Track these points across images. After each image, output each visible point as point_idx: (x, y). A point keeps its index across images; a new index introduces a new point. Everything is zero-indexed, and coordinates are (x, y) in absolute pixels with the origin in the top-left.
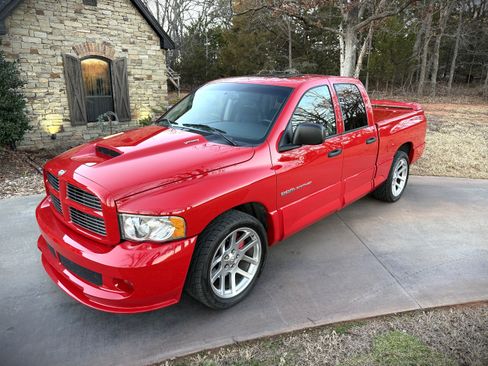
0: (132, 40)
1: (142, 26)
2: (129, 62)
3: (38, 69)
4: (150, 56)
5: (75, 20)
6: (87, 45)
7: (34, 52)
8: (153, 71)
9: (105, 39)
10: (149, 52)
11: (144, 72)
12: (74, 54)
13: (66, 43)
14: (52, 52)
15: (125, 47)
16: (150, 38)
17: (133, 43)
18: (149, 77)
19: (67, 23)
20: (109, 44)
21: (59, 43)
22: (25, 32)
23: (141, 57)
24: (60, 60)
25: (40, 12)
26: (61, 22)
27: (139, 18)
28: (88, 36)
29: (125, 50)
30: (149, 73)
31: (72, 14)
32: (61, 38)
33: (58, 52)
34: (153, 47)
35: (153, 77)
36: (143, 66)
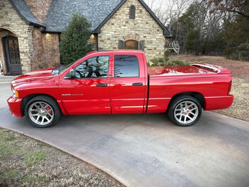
1: (155, 25)
2: (146, 42)
3: (109, 46)
4: (157, 39)
5: (125, 26)
6: (129, 36)
7: (109, 39)
8: (158, 46)
9: (137, 32)
10: (157, 37)
11: (152, 46)
12: (123, 40)
13: (120, 35)
14: (115, 39)
15: (145, 35)
16: (158, 31)
17: (149, 33)
18: (155, 48)
19: (122, 27)
20: (138, 35)
21: (118, 36)
22: (107, 32)
23: (152, 39)
24: (117, 42)
25: (113, 24)
26: (120, 27)
27: (154, 22)
28: (130, 32)
29: (144, 37)
30: (155, 46)
31: (124, 24)
32: (119, 33)
33: (117, 39)
34: (159, 35)
35: (157, 49)
36: (153, 44)
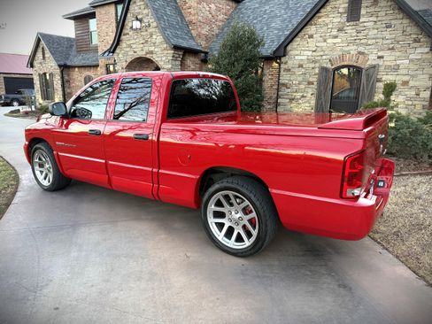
0: (391, 46)
1: (409, 29)
2: (382, 69)
3: (300, 79)
4: (411, 61)
5: (336, 37)
6: (342, 57)
7: (301, 66)
8: (412, 76)
9: (361, 49)
10: (411, 57)
11: (398, 78)
12: (329, 66)
13: (324, 57)
14: (312, 65)
15: (380, 54)
16: (416, 41)
17: (393, 49)
18: (405, 83)
19: (329, 41)
20: (363, 53)
21: (319, 58)
22: (297, 53)
23: (398, 62)
24: (317, 71)
25: (311, 37)
26: (325, 41)
28: (347, 49)
29: (379, 57)
30: (406, 78)
31: (335, 32)
32: (322, 53)
33: (317, 65)
34: (419, 50)
35: (411, 83)
36: (400, 72)
